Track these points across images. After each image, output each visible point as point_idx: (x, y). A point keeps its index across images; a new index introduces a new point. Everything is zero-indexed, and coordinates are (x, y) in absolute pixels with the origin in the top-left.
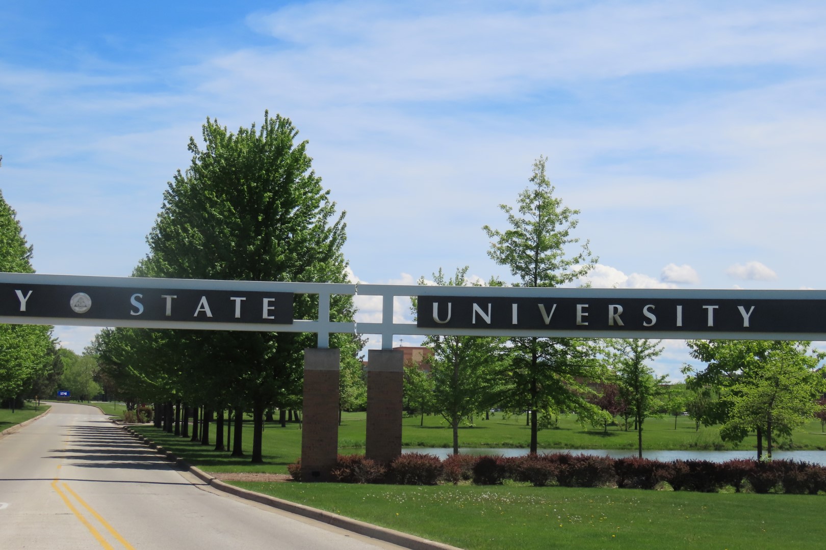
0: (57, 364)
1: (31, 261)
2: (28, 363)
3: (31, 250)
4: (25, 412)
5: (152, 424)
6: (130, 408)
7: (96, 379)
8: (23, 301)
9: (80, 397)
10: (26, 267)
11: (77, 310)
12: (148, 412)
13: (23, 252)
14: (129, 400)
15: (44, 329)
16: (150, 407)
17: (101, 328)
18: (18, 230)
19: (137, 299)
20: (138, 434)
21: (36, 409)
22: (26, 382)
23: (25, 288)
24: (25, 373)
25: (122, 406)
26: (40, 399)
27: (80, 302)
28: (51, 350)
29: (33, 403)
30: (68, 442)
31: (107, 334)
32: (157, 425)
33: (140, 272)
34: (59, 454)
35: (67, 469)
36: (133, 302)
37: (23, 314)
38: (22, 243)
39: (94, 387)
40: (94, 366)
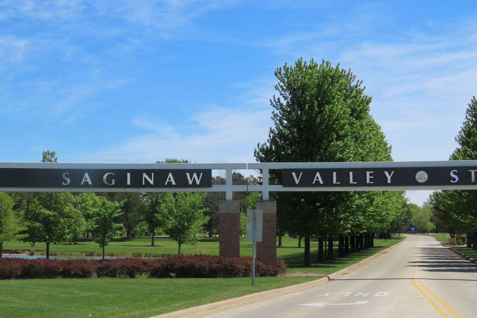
0: (408, 213)
1: (391, 154)
2: (393, 212)
3: (390, 148)
4: (392, 241)
5: (466, 245)
6: (452, 237)
7: (431, 220)
8: (389, 178)
9: (423, 231)
10: (389, 158)
11: (420, 181)
12: (463, 239)
13: (387, 150)
14: (451, 231)
15: (401, 193)
16: (464, 236)
17: (433, 191)
18: (383, 137)
19: (454, 173)
20: (458, 252)
21: (398, 239)
22: (392, 224)
23: (389, 170)
24: (391, 218)
25: (447, 236)
26: (400, 233)
27: (422, 177)
28: (405, 205)
29: (396, 235)
30: (418, 257)
31: (436, 195)
32: (469, 246)
33: (454, 158)
34: (413, 264)
35: (419, 272)
36: (452, 175)
37: (389, 185)
38: (386, 145)
39: (431, 225)
40: (430, 213)
